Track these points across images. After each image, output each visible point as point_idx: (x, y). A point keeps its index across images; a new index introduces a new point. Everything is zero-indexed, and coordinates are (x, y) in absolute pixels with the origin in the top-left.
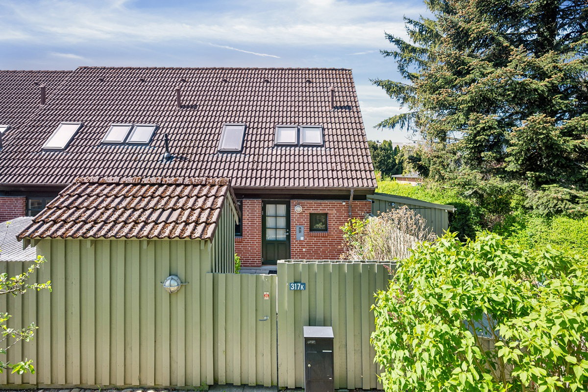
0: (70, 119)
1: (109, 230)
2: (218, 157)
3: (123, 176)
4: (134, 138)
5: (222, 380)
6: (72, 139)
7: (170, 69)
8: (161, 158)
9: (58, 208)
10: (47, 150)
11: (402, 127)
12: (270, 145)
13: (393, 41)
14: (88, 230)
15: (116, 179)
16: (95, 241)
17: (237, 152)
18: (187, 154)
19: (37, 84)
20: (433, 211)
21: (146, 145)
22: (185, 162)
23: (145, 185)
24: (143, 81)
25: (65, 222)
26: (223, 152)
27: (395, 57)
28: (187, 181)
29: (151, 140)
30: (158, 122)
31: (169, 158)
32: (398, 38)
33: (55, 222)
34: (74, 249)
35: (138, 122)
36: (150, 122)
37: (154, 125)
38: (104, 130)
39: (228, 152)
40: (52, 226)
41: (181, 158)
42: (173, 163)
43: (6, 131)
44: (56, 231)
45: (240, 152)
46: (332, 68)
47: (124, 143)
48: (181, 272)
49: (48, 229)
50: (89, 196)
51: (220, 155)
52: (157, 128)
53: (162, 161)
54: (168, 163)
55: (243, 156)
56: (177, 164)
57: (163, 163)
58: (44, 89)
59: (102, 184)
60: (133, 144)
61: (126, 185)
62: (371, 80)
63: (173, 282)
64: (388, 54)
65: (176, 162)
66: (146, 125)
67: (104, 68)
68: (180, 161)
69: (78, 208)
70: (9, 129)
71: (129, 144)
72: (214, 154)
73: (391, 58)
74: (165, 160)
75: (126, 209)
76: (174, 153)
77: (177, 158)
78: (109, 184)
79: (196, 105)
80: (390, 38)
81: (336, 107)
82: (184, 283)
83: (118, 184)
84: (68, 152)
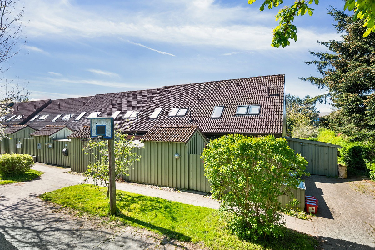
0: (158, 107)
1: (161, 139)
2: (210, 120)
3: (167, 125)
4: (180, 114)
5: (191, 188)
6: (159, 115)
7: (196, 84)
8: (188, 121)
9: (149, 134)
10: (151, 119)
11: (321, 103)
12: (234, 115)
13: (315, 55)
14: (155, 139)
15: (165, 126)
16: (157, 143)
17: (218, 118)
18: (199, 119)
19: (149, 95)
20: (327, 148)
21: (184, 116)
22: (197, 122)
23: (173, 127)
24: (185, 90)
25: (150, 137)
26: (213, 118)
27: (315, 64)
28: (185, 126)
29: (186, 114)
30: (189, 107)
31: (191, 121)
32: (318, 53)
33: (148, 137)
34: (152, 144)
35: (182, 107)
36: (186, 107)
37: (188, 108)
38: (169, 111)
39: (215, 118)
40: (147, 138)
41: (196, 121)
42: (192, 123)
43: (139, 113)
44: (148, 139)
45: (220, 118)
46: (273, 75)
47: (176, 116)
48: (179, 152)
49: (146, 139)
50: (157, 130)
51: (212, 119)
52: (188, 109)
53: (189, 122)
54: (191, 123)
55: (221, 119)
56: (194, 123)
57: (189, 123)
58: (151, 96)
59: (161, 127)
60: (179, 116)
61: (167, 127)
62: (300, 78)
63: (177, 155)
64: (310, 63)
65: (194, 122)
66: (185, 108)
67: (171, 86)
68: (196, 122)
69: (154, 134)
70: (140, 112)
71: (178, 116)
72: (209, 119)
73: (313, 65)
74: (190, 122)
75: (166, 134)
76: (193, 119)
77: (194, 121)
78: (163, 127)
79: (205, 99)
80: (313, 53)
81: (271, 95)
82: (180, 156)
83: (165, 127)
84: (157, 120)
